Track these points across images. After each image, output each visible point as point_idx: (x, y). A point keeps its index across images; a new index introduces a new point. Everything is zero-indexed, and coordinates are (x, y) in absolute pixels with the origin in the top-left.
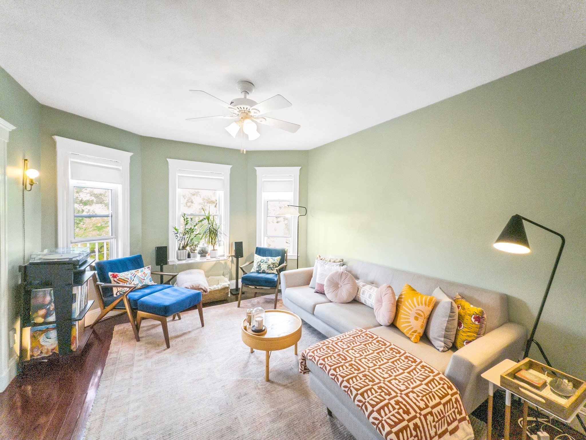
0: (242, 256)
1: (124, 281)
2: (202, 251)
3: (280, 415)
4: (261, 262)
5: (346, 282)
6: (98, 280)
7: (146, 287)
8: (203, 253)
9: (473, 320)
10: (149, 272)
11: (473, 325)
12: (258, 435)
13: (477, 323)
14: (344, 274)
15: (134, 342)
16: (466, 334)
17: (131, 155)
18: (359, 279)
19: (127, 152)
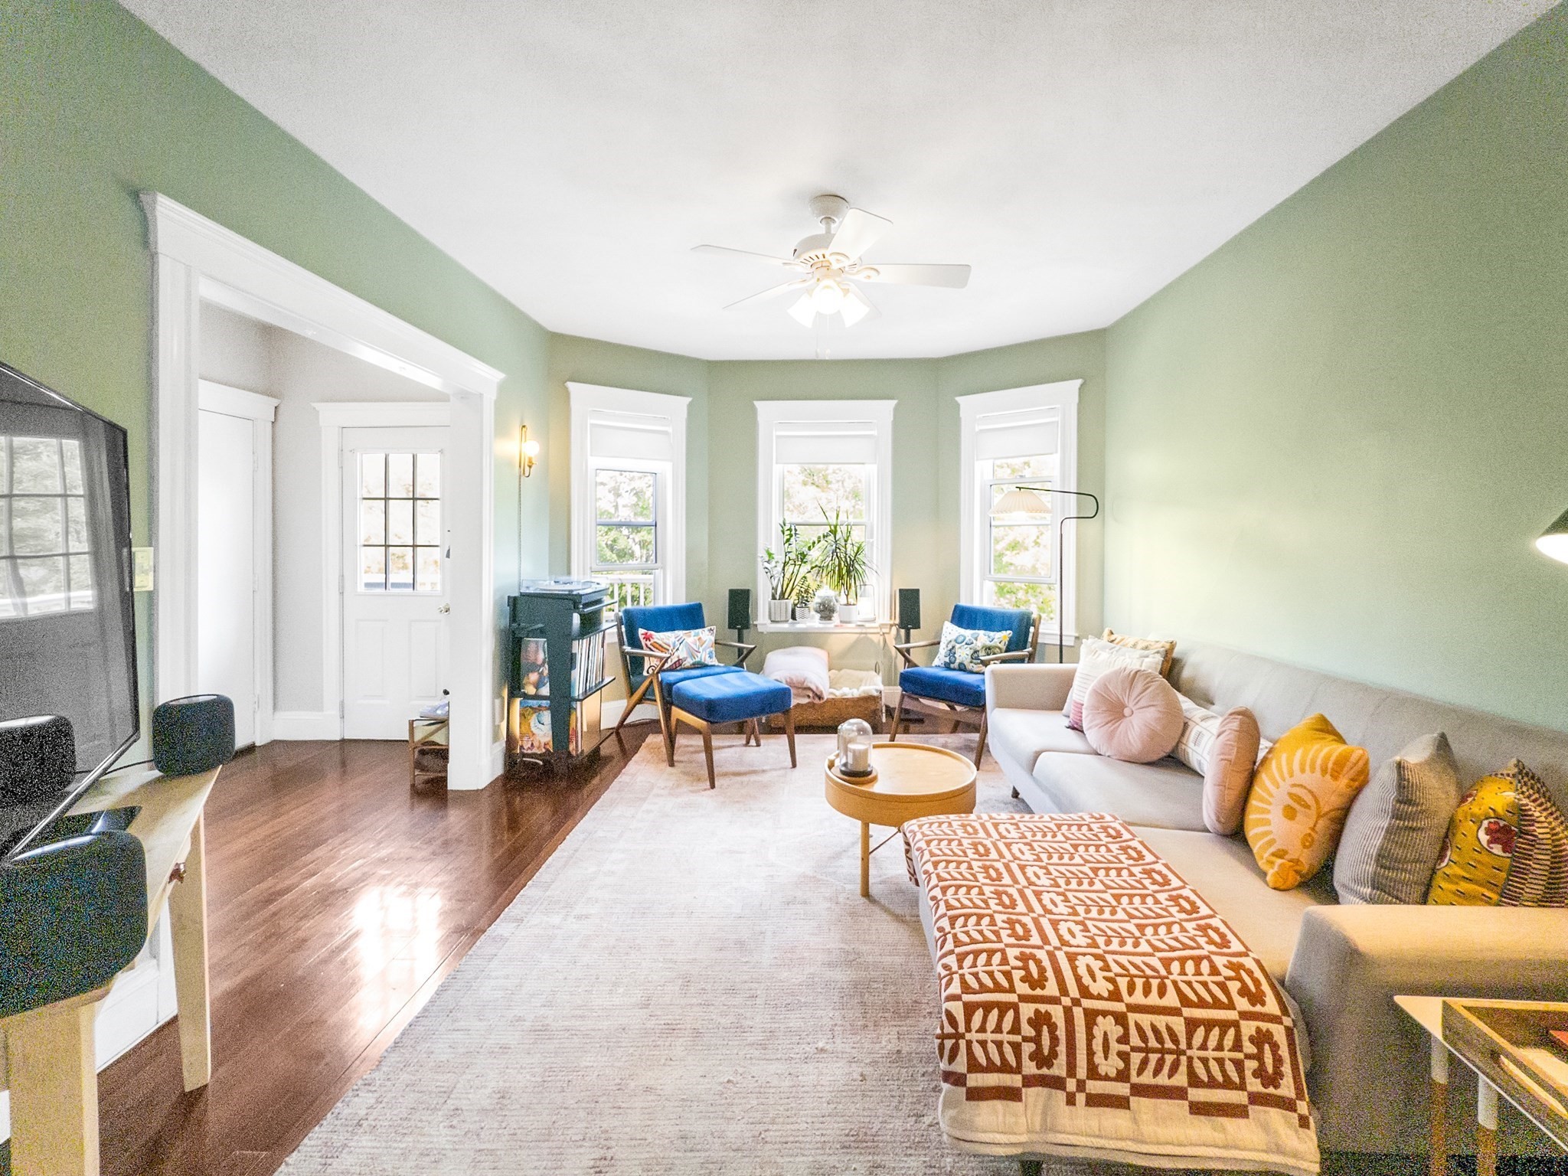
0: (917, 626)
1: (661, 648)
2: (824, 606)
3: (851, 960)
4: (956, 641)
5: (1142, 703)
6: (626, 643)
7: (703, 666)
8: (826, 611)
9: (1484, 838)
10: (711, 640)
11: (1484, 858)
12: (786, 974)
13: (1497, 849)
14: (1143, 678)
15: (665, 765)
16: (1453, 887)
17: (688, 403)
18: (1213, 704)
19: (679, 397)
